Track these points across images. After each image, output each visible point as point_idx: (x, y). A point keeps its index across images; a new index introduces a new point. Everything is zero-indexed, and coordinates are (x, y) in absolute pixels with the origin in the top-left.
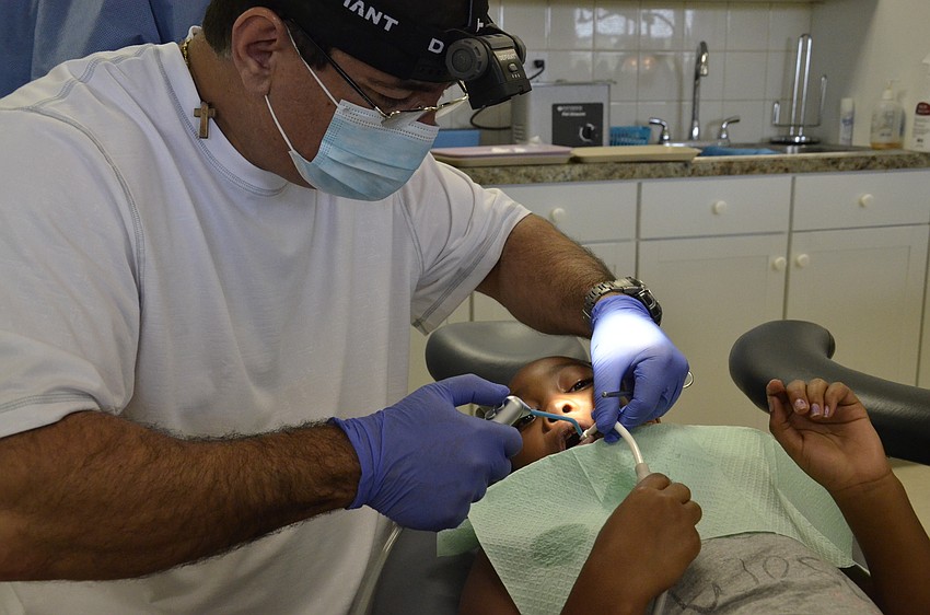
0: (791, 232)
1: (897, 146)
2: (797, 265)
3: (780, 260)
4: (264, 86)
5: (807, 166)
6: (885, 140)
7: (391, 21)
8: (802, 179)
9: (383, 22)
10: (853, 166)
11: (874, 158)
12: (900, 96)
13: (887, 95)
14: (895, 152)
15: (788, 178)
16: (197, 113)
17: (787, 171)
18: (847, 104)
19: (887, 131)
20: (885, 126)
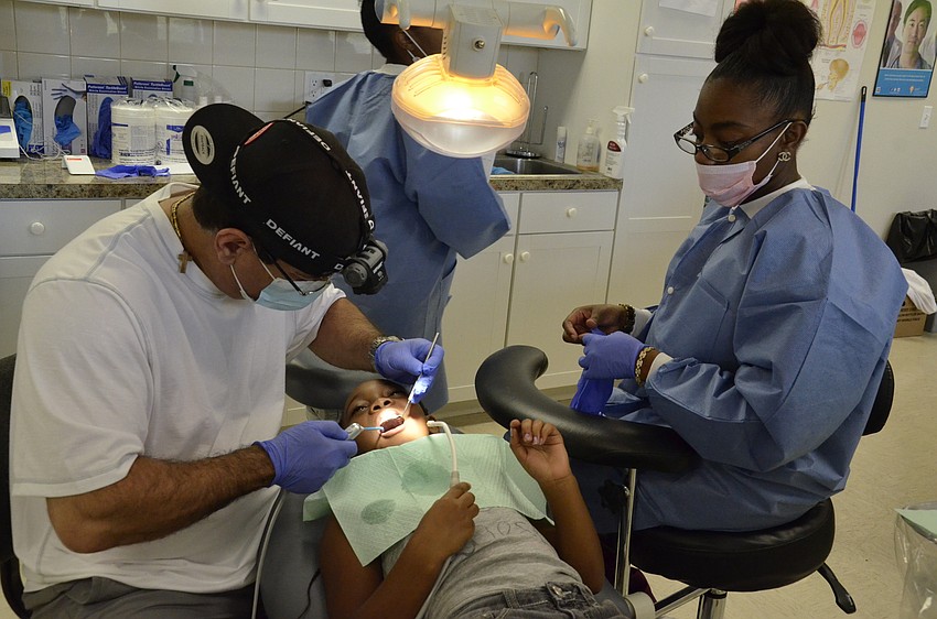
0: (518, 235)
1: (595, 170)
2: (521, 259)
3: (509, 255)
4: (232, 261)
5: (531, 186)
6: (587, 164)
7: (315, 254)
8: (527, 195)
9: (311, 254)
10: (563, 187)
11: (578, 181)
12: (598, 132)
13: (589, 130)
14: (592, 177)
15: (517, 194)
16: (180, 257)
17: (516, 188)
18: (561, 131)
19: (587, 158)
20: (587, 154)
